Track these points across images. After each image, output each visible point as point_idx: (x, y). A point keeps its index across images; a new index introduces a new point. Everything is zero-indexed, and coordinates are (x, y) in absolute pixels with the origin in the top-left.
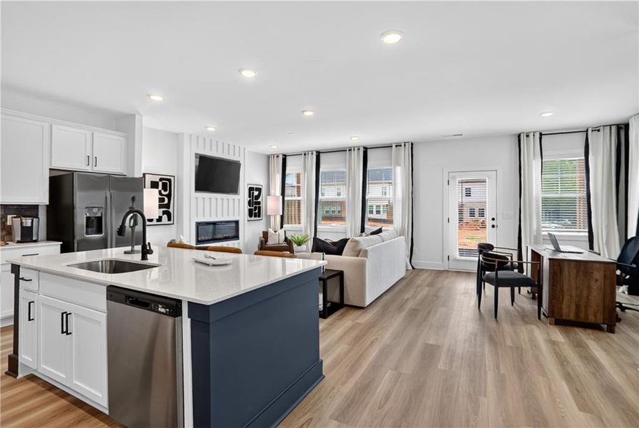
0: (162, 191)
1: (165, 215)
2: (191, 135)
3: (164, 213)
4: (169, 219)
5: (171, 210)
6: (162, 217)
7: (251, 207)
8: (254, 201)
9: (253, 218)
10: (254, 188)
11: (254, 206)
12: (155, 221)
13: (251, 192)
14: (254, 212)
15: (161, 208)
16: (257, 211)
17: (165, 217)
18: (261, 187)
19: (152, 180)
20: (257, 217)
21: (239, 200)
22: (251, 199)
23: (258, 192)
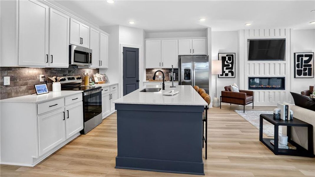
0: (229, 61)
1: (230, 73)
2: (244, 30)
3: (229, 72)
4: (232, 75)
5: (233, 70)
6: (228, 74)
7: (300, 69)
8: (303, 64)
9: (302, 76)
10: (303, 55)
11: (303, 67)
12: (224, 76)
13: (300, 58)
14: (303, 72)
15: (227, 69)
16: (307, 71)
17: (230, 74)
18: (312, 54)
19: (222, 56)
20: (307, 75)
21: (285, 64)
22: (299, 63)
23: (308, 58)
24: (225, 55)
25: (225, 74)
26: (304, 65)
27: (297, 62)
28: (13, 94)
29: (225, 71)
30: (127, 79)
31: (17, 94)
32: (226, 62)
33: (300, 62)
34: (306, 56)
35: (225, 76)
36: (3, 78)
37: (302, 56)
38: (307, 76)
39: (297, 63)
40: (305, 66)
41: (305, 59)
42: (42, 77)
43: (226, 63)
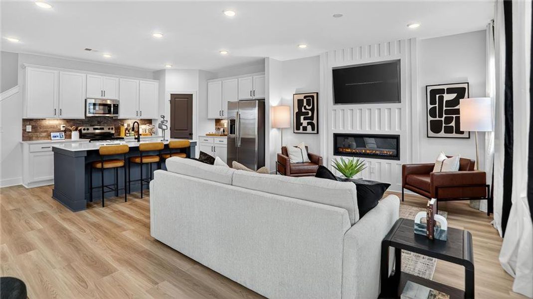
0: (307, 107)
1: (310, 126)
2: (327, 53)
3: (308, 124)
4: (313, 129)
5: (315, 122)
6: (306, 127)
7: (437, 119)
8: (444, 108)
9: (442, 134)
10: (444, 89)
11: (444, 116)
12: (301, 131)
13: (437, 96)
14: (444, 125)
15: (305, 119)
16: (453, 124)
17: (309, 128)
18: (465, 86)
19: (299, 98)
20: (453, 133)
21: (400, 109)
22: (436, 107)
23: (456, 94)
24: (302, 97)
25: (303, 127)
26: (446, 110)
27: (431, 104)
28: (34, 138)
29: (302, 123)
30: (175, 131)
31: (38, 138)
32: (303, 108)
33: (437, 105)
34: (450, 91)
35: (303, 130)
36: (26, 126)
37: (442, 91)
38: (454, 135)
39: (430, 107)
40: (447, 112)
41: (448, 97)
42: (63, 127)
43: (303, 110)
